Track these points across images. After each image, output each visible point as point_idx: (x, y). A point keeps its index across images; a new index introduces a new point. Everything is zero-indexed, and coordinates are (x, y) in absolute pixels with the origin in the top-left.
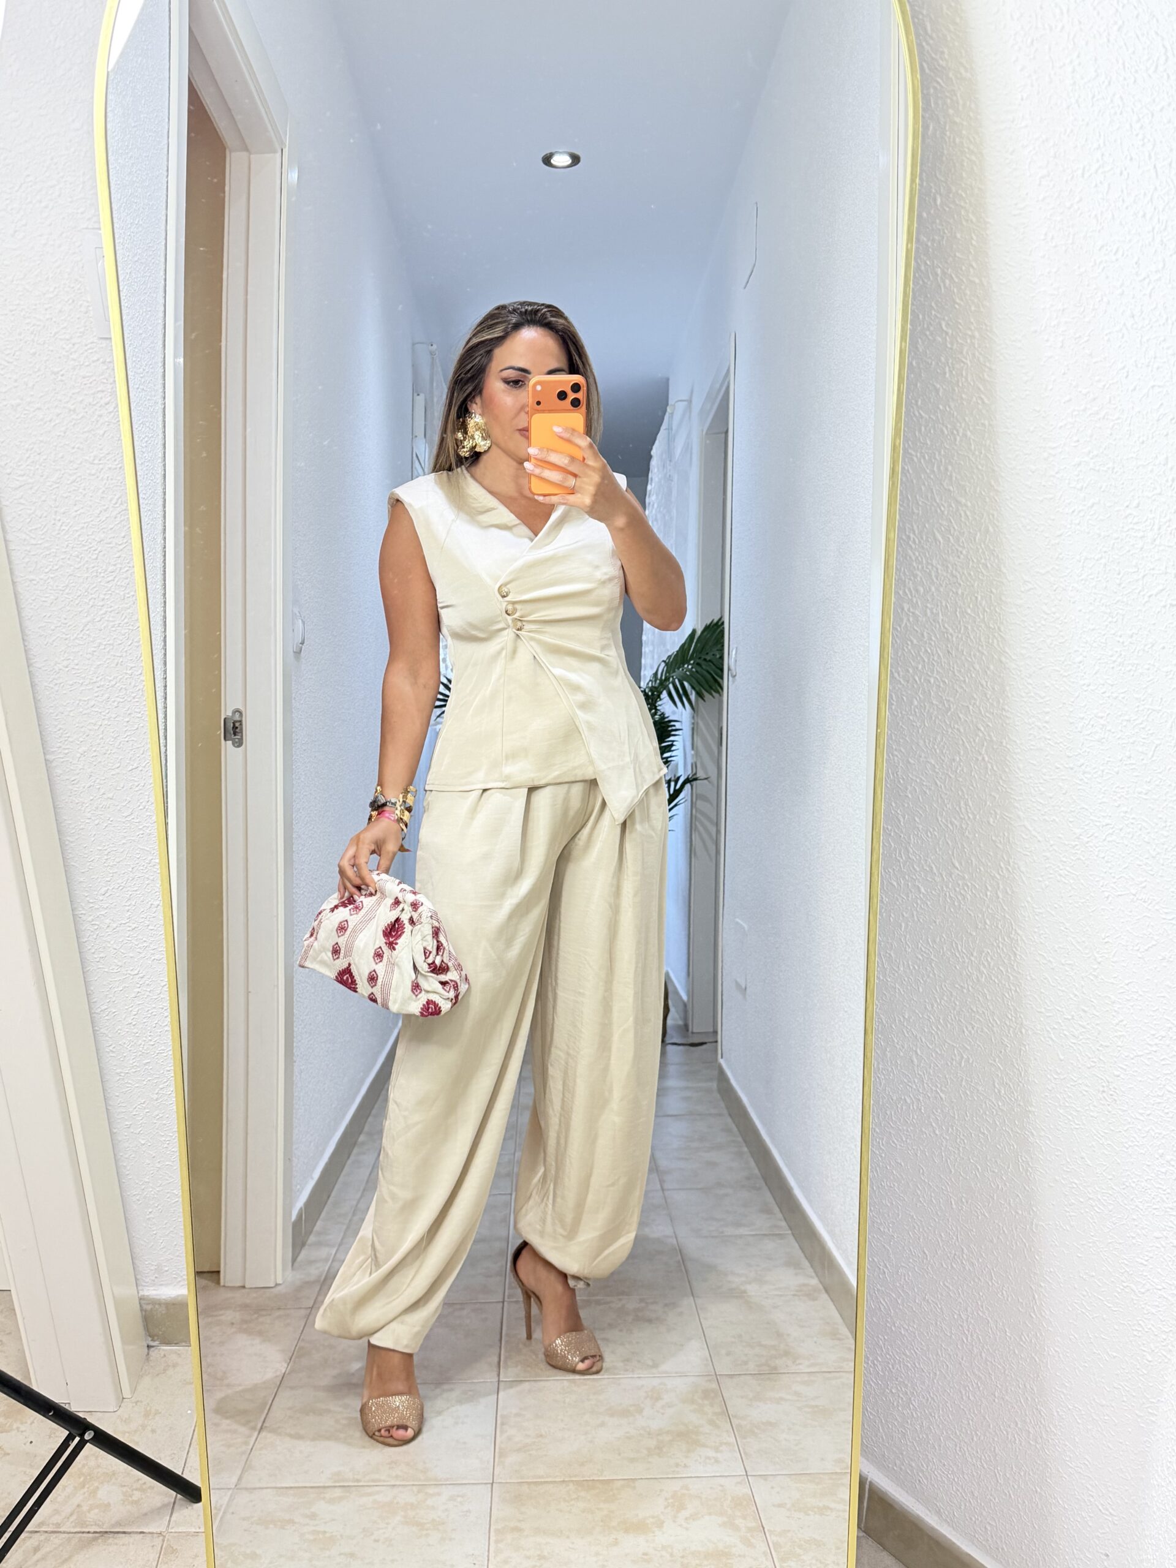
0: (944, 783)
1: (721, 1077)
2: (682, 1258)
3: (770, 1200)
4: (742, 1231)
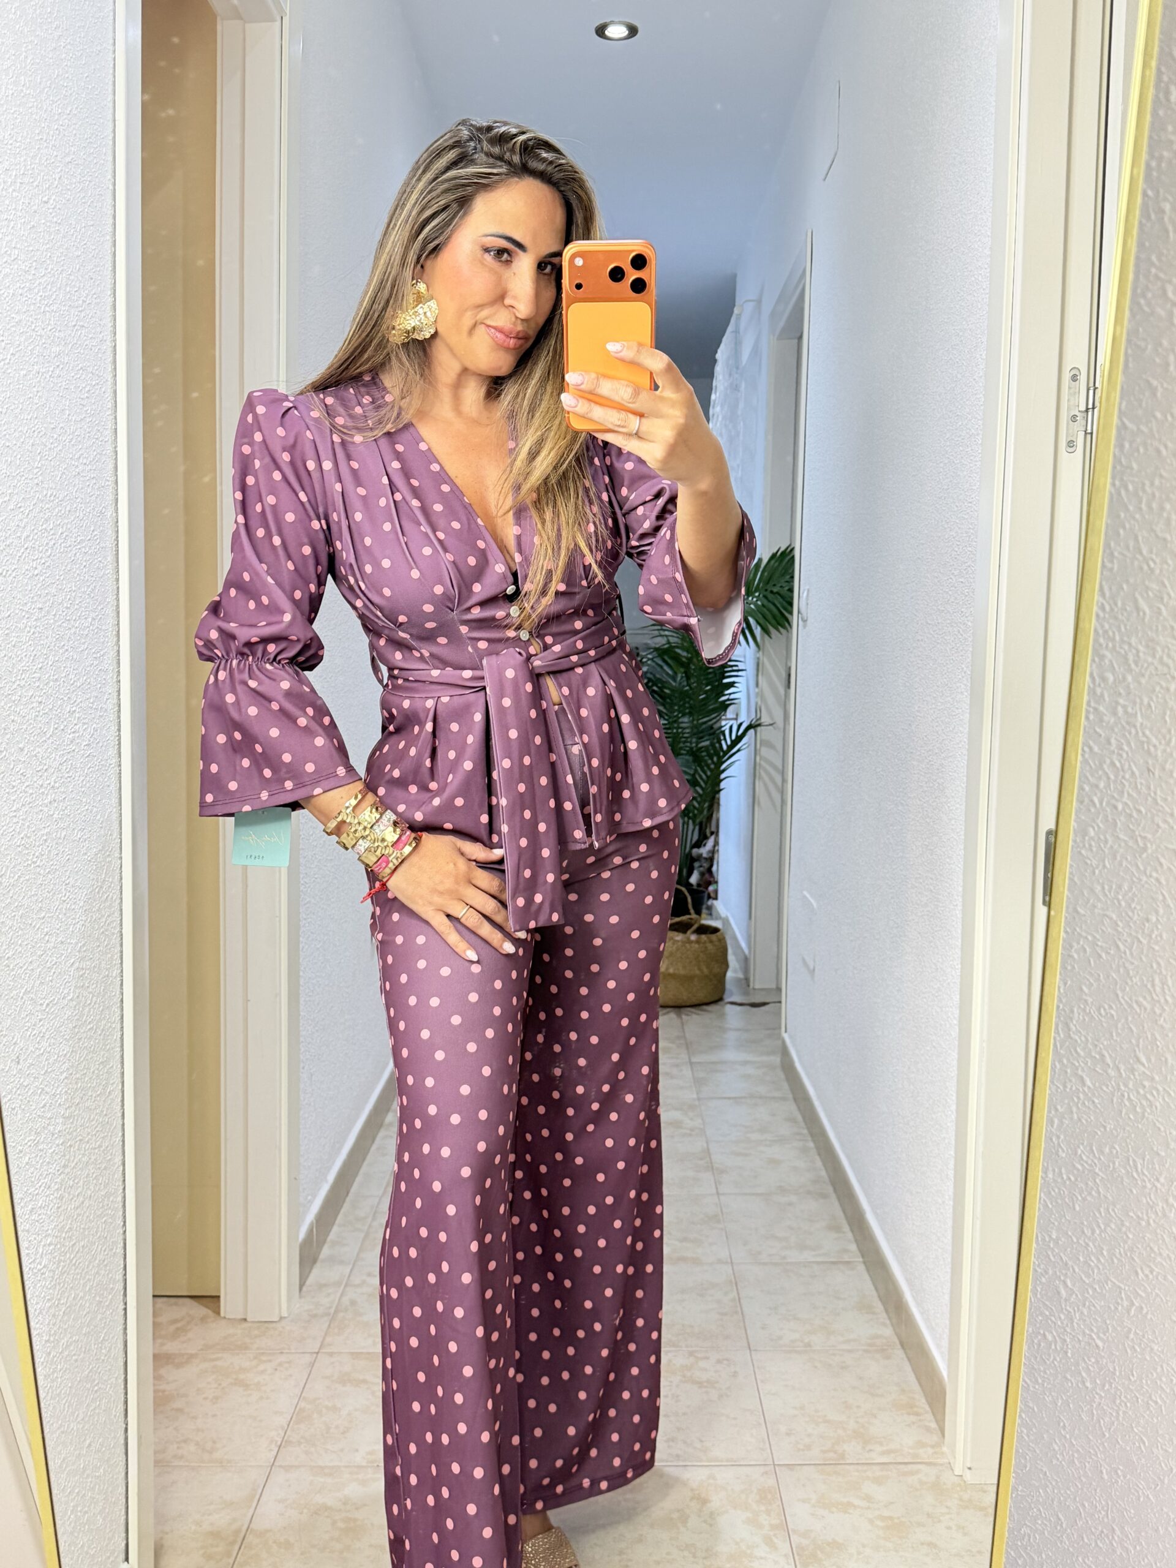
0: (1130, 950)
1: (785, 1052)
2: (738, 1294)
3: (839, 1213)
4: (807, 1256)
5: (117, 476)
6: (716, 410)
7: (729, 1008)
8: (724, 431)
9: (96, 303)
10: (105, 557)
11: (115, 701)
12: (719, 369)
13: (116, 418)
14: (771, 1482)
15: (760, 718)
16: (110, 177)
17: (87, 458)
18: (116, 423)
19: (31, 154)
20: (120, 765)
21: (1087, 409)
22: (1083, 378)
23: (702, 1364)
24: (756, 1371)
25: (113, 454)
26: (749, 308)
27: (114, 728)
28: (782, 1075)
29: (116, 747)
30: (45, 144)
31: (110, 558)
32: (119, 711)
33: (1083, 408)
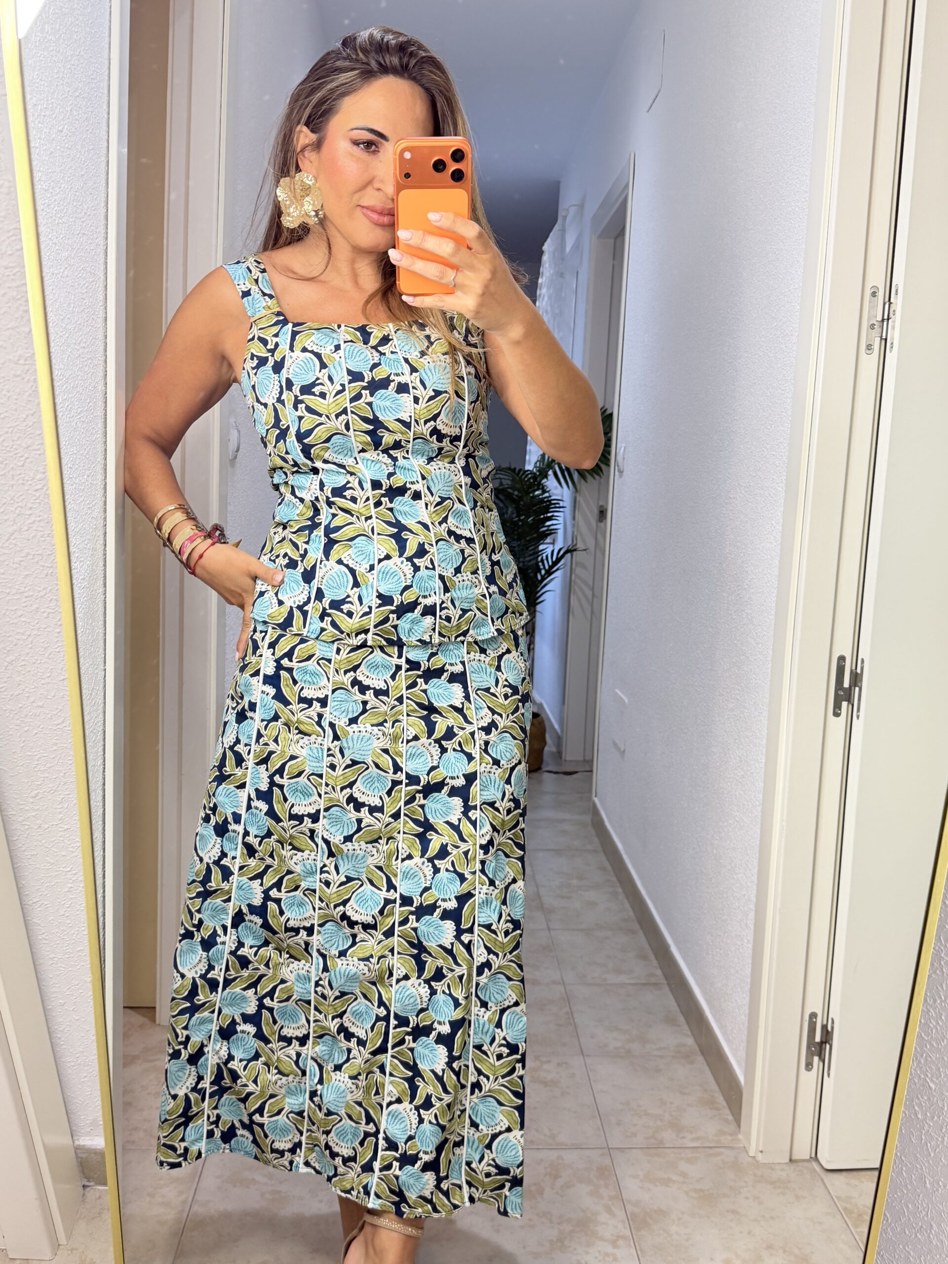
1: (595, 812)
2: (570, 1009)
3: (646, 945)
4: (623, 979)
5: (106, 356)
6: (543, 291)
7: (546, 776)
8: (549, 309)
9: (94, 215)
10: (97, 424)
11: (102, 542)
12: (545, 258)
13: (106, 308)
14: (607, 1161)
15: (576, 545)
16: (105, 107)
17: (85, 343)
18: (106, 313)
19: (52, 91)
20: (105, 594)
21: (883, 320)
22: (880, 295)
23: (546, 1067)
24: (590, 1073)
25: (103, 338)
26: (573, 210)
27: (101, 564)
28: (593, 832)
29: (102, 579)
30: (61, 82)
31: (101, 425)
32: (105, 550)
33: (880, 318)
